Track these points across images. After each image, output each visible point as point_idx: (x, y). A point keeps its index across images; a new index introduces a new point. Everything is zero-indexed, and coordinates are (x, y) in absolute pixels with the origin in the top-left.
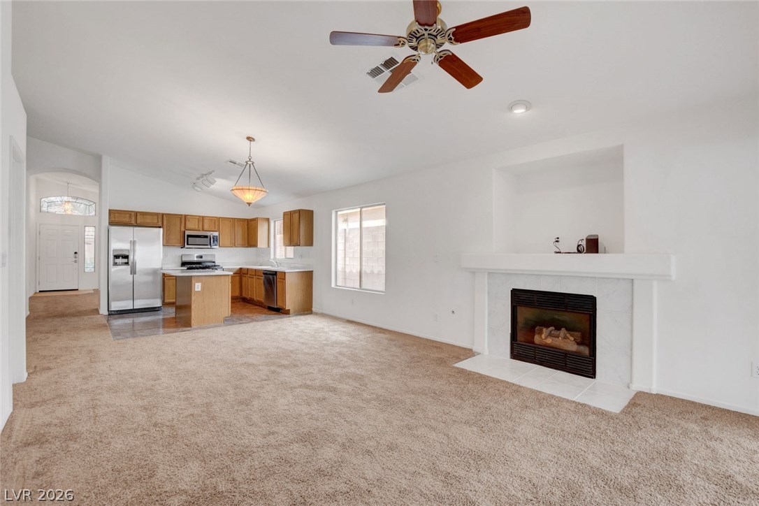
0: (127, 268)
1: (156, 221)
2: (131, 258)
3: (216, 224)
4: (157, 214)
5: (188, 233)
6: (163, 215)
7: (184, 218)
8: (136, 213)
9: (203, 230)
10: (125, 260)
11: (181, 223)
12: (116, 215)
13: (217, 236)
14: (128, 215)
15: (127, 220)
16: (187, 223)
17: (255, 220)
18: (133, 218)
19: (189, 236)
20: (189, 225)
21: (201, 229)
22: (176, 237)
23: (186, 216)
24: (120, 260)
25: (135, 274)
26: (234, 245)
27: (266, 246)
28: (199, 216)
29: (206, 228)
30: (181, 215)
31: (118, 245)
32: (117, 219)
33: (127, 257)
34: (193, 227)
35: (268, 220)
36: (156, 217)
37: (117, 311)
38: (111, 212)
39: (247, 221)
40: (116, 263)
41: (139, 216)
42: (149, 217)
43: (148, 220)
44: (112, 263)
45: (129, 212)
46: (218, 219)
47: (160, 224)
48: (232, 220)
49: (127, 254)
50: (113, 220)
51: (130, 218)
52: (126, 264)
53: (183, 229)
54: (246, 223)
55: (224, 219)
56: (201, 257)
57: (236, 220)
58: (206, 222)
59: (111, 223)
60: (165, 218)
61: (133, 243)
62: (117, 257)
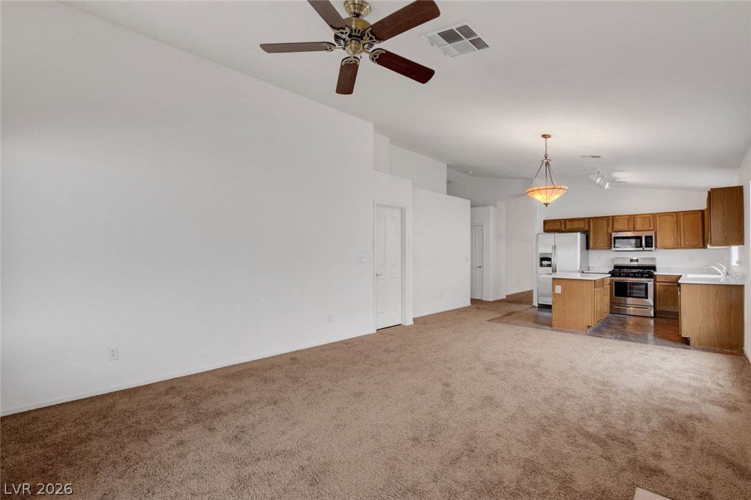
0: (550, 269)
1: (583, 226)
2: (552, 260)
3: (652, 222)
4: (583, 219)
5: (614, 235)
6: (589, 218)
7: (611, 220)
8: (566, 221)
9: (634, 230)
10: (549, 263)
11: (608, 224)
12: (550, 223)
13: (651, 237)
14: (559, 223)
15: (558, 228)
16: (615, 224)
18: (563, 225)
19: (615, 238)
20: (617, 227)
21: (632, 230)
22: (603, 239)
23: (613, 217)
24: (545, 263)
26: (677, 246)
28: (629, 215)
29: (638, 227)
30: (609, 217)
31: (545, 250)
32: (551, 228)
33: (549, 259)
34: (622, 228)
36: (582, 222)
37: (542, 305)
38: (545, 222)
39: (700, 212)
40: (541, 265)
41: (568, 223)
42: (576, 222)
43: (576, 225)
44: (539, 265)
45: (560, 221)
46: (654, 215)
47: (587, 228)
48: (675, 214)
49: (550, 257)
50: (547, 228)
51: (561, 225)
52: (550, 266)
53: (610, 231)
54: (700, 215)
55: (662, 215)
56: (637, 261)
57: (682, 213)
58: (638, 221)
59: (546, 231)
60: (591, 221)
61: (555, 247)
62: (542, 259)
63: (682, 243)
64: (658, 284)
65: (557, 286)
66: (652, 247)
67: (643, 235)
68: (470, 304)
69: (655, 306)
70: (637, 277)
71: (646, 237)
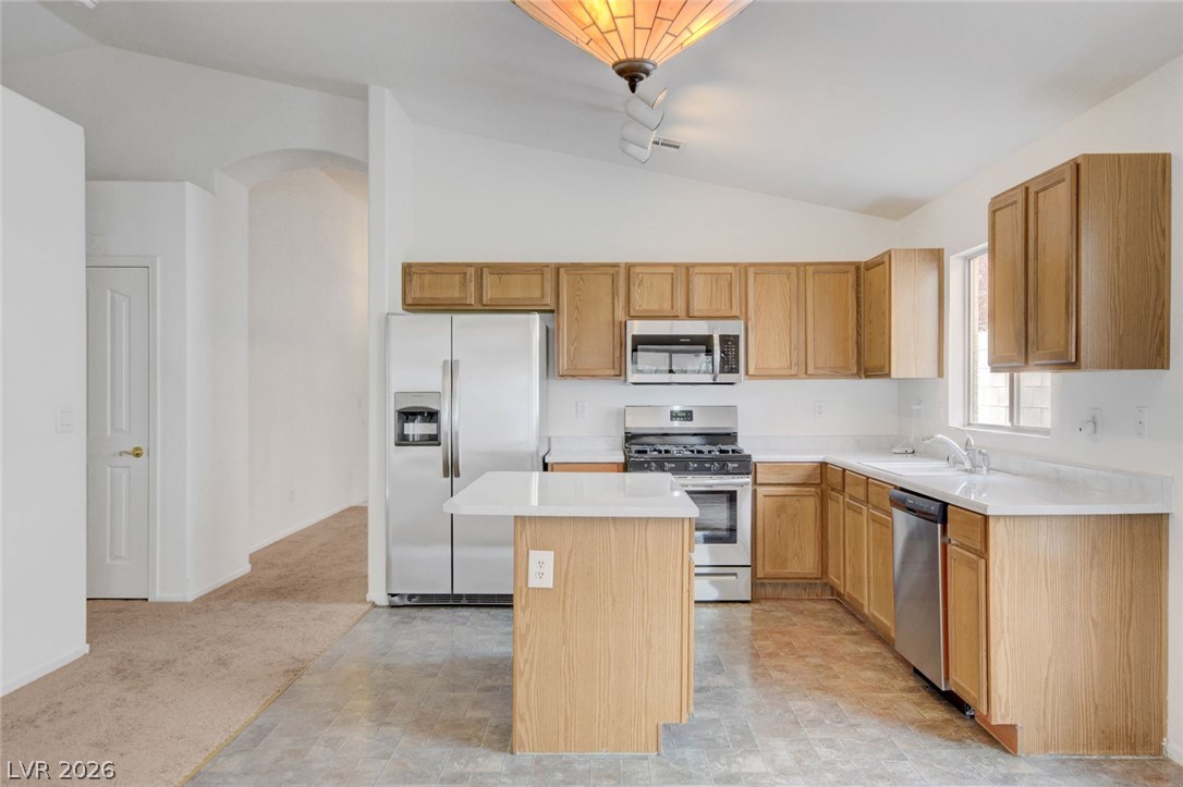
0: (434, 454)
1: (536, 294)
2: (444, 417)
3: (736, 291)
4: (539, 269)
5: (637, 328)
6: (558, 268)
7: (622, 276)
8: (480, 269)
9: (689, 317)
10: (430, 429)
11: (614, 292)
12: (427, 278)
13: (735, 339)
14: (457, 278)
15: (453, 293)
16: (636, 292)
17: (881, 263)
18: (472, 287)
19: (636, 341)
20: (641, 301)
21: (682, 313)
22: (598, 345)
23: (629, 267)
24: (415, 429)
25: (458, 475)
26: (802, 370)
27: (929, 370)
28: (675, 265)
29: (699, 305)
30: (616, 265)
31: (416, 378)
32: (427, 294)
33: (432, 416)
34: (654, 306)
35: (937, 257)
36: (536, 278)
37: (411, 597)
38: (408, 271)
39: (853, 269)
40: (403, 440)
41: (488, 279)
42: (518, 278)
43: (516, 289)
44: (392, 437)
45: (459, 269)
46: (743, 269)
47: (549, 301)
48: (794, 270)
49: (434, 407)
50: (415, 294)
51: (464, 284)
52: (433, 440)
53: (620, 315)
54: (851, 278)
55: (763, 268)
56: (688, 416)
57: (810, 270)
58: (700, 284)
59: (413, 305)
60: (564, 278)
61: (451, 368)
62: (407, 415)
63: (810, 363)
64: (761, 491)
65: (535, 556)
66: (736, 371)
67: (716, 330)
68: (86, 648)
69: (753, 566)
70: (708, 471)
71: (724, 339)
